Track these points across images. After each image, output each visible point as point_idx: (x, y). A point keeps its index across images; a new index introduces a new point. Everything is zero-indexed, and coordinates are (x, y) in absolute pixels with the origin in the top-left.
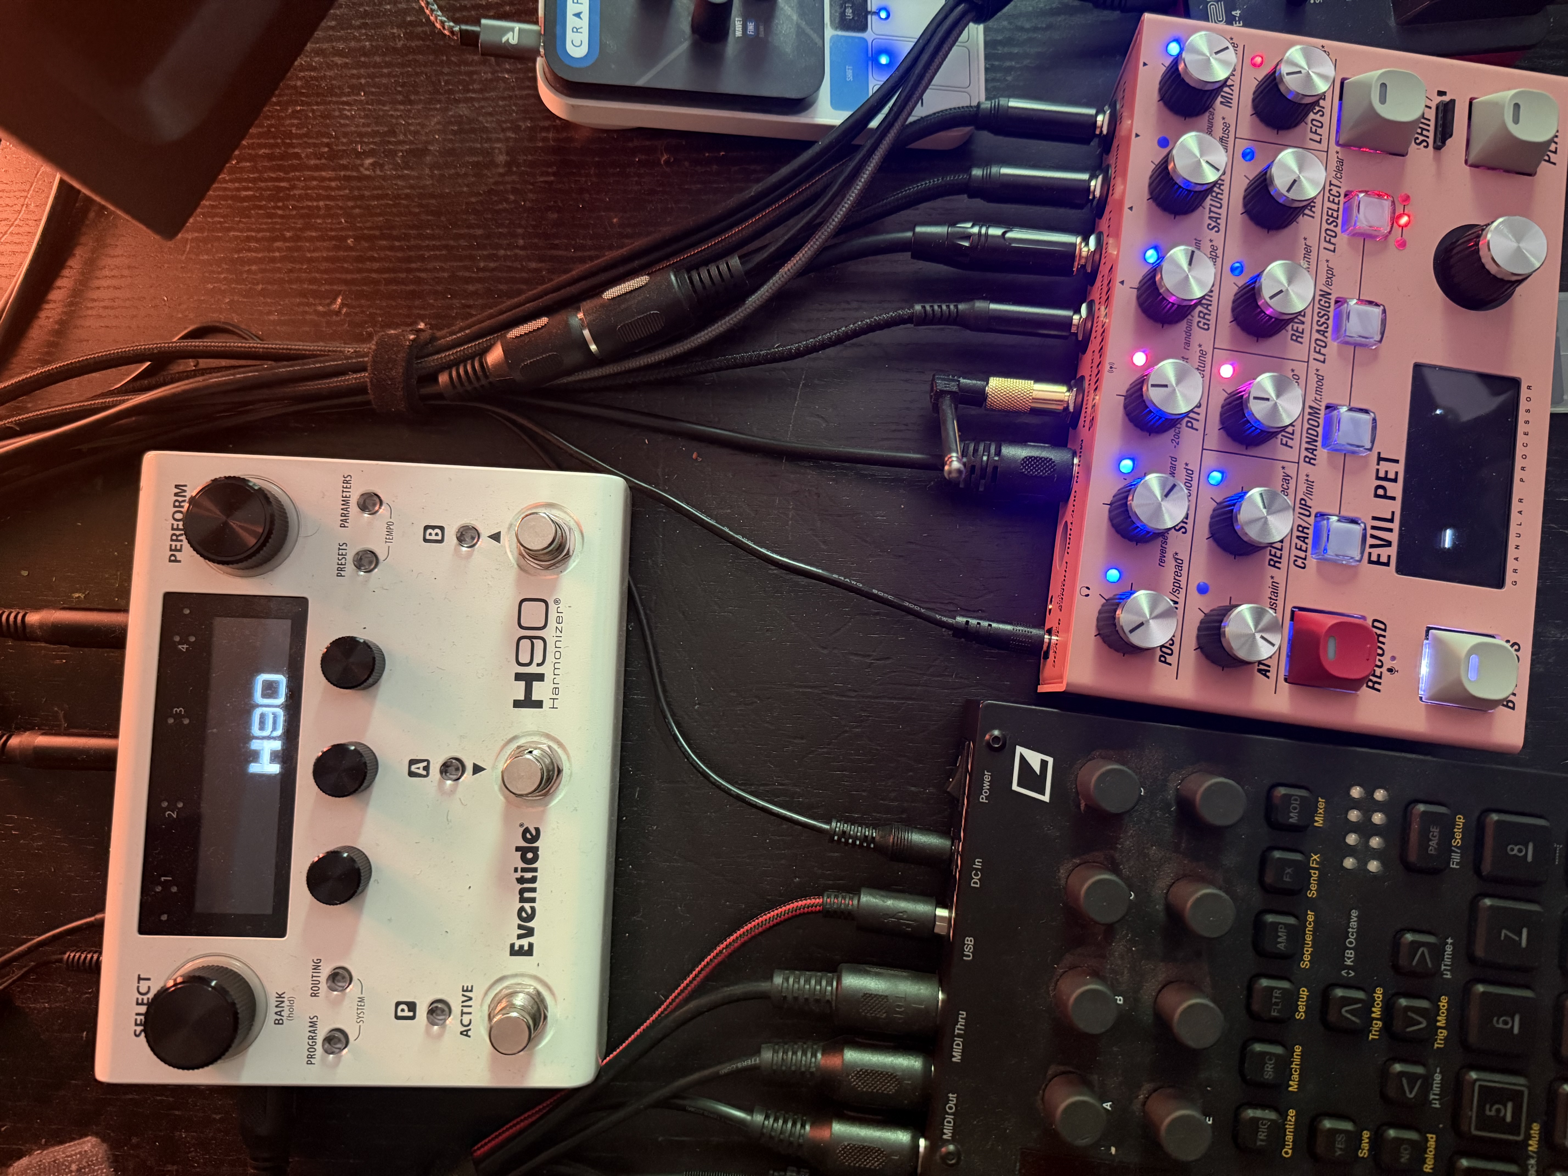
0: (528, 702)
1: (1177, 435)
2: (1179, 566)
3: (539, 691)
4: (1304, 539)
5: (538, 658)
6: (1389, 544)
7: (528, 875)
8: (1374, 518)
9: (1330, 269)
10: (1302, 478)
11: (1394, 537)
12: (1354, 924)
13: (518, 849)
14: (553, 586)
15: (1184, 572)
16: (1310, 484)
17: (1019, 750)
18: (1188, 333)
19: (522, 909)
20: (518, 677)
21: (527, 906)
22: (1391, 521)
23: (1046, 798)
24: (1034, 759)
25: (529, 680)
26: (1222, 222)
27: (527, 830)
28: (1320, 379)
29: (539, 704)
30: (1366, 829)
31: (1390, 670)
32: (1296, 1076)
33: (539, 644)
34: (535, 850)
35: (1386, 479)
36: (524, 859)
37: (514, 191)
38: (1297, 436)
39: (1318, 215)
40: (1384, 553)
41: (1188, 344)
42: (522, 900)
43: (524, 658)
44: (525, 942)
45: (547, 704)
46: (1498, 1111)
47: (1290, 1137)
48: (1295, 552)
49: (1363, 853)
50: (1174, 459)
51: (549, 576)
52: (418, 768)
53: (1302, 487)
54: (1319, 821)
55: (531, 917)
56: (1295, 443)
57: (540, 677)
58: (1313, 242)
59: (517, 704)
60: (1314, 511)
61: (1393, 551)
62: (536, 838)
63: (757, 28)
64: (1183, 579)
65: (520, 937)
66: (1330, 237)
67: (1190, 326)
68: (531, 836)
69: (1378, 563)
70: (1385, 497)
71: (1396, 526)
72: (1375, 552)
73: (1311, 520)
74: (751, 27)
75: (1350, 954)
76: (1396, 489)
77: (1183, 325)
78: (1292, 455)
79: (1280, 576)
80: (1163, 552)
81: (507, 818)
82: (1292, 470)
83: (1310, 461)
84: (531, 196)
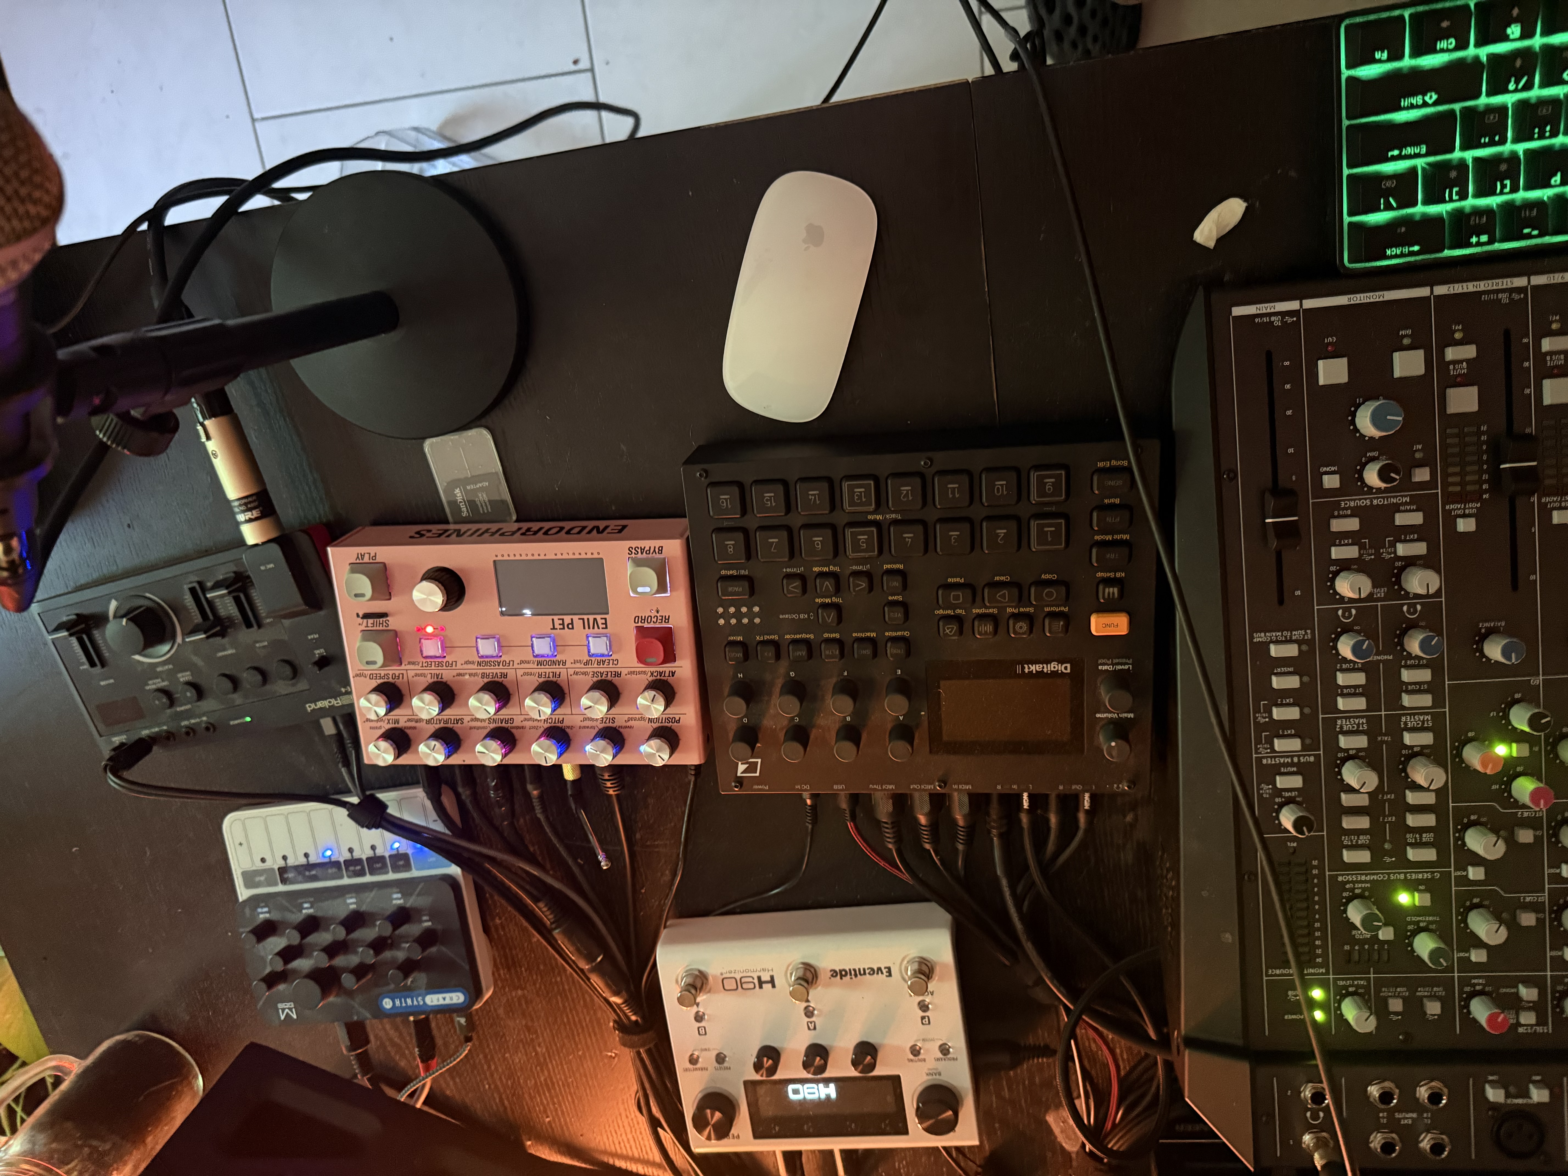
0: (772, 981)
1: (568, 727)
2: (631, 719)
3: (766, 977)
4: (604, 662)
5: (751, 979)
6: (595, 619)
7: (853, 972)
8: (584, 628)
9: (466, 663)
10: (573, 666)
11: (591, 617)
12: (787, 616)
13: (841, 978)
14: (715, 977)
15: (634, 716)
16: (575, 662)
17: (739, 774)
18: (517, 728)
19: (869, 974)
20: (761, 987)
21: (867, 972)
22: (583, 619)
23: (759, 760)
24: (741, 767)
25: (761, 983)
26: (458, 717)
27: (832, 976)
28: (522, 662)
29: (772, 977)
30: (738, 615)
31: (658, 612)
32: (868, 634)
33: (743, 980)
34: (841, 971)
35: (563, 624)
36: (846, 975)
37: (534, 984)
38: (554, 670)
39: (441, 672)
40: (600, 621)
41: (523, 727)
42: (865, 973)
43: (752, 986)
44: (884, 971)
45: (771, 973)
46: (863, 542)
47: (899, 633)
48: (611, 665)
49: (751, 615)
50: (580, 727)
51: (710, 979)
52: (812, 1026)
53: (578, 665)
54: (740, 638)
55: (873, 969)
56: (558, 671)
57: (759, 978)
58: (455, 672)
59: (774, 986)
60: (589, 658)
61: (598, 617)
62: (835, 971)
63: (425, 915)
64: (637, 716)
65: (882, 973)
66: (449, 665)
67: (513, 728)
68: (834, 973)
69: (606, 624)
70: (572, 623)
71: (585, 617)
72: (601, 626)
73: (593, 659)
74: (425, 918)
75: (802, 616)
76: (567, 619)
77: (514, 731)
78: (563, 672)
79: (624, 672)
80: (626, 727)
81: (827, 985)
82: (571, 671)
83: (564, 663)
84: (535, 977)
